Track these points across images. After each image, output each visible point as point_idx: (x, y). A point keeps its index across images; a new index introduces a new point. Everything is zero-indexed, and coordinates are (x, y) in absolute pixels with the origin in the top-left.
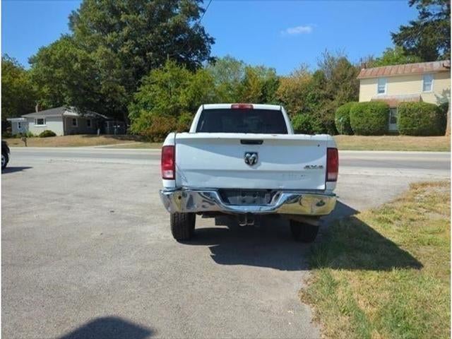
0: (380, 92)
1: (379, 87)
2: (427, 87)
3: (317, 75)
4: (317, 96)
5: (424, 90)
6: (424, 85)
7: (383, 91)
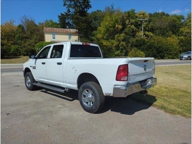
0: (53, 38)
1: (53, 37)
2: (70, 38)
3: (20, 26)
4: (21, 37)
5: (69, 39)
6: (69, 38)
7: (55, 38)
